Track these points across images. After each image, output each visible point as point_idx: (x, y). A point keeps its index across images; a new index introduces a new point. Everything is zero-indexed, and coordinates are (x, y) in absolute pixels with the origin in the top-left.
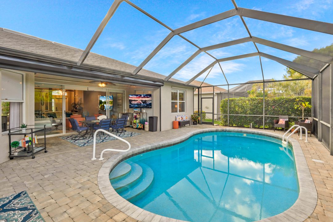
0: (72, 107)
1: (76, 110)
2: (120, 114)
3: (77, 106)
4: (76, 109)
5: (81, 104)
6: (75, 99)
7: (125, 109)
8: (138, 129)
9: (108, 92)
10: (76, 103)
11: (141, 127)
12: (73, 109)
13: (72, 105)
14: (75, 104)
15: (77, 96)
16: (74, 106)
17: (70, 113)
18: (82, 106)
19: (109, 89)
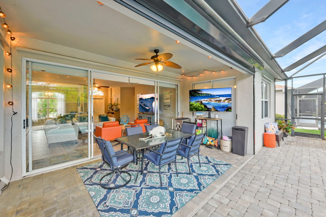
0: (108, 108)
1: (113, 112)
2: (173, 119)
3: (114, 107)
4: (112, 110)
5: (118, 104)
6: (111, 99)
7: (178, 113)
8: (207, 147)
9: (157, 87)
10: (113, 103)
11: (213, 144)
12: (110, 111)
13: (108, 106)
14: (111, 104)
15: (113, 96)
16: (110, 106)
17: (105, 116)
18: (119, 107)
19: (159, 81)
